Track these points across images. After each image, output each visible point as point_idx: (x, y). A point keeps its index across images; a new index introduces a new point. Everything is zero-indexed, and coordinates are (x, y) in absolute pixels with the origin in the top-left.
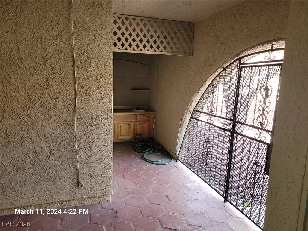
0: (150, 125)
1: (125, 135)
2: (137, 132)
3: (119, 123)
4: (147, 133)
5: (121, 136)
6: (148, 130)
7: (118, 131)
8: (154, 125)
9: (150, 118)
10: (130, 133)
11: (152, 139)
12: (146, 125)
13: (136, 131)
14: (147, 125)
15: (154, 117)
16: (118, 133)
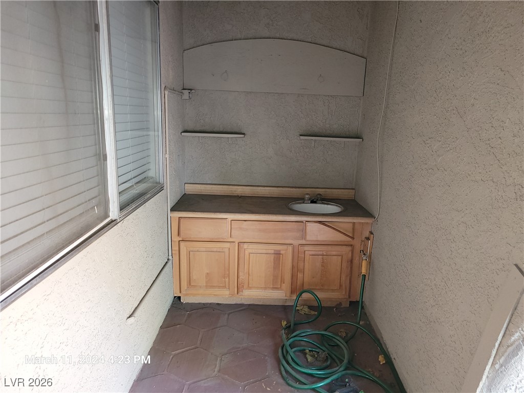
0: (352, 261)
1: (265, 288)
2: (306, 279)
3: (245, 246)
4: (341, 286)
5: (249, 288)
6: (343, 278)
7: (241, 274)
8: (364, 263)
9: (353, 238)
10: (283, 281)
11: (354, 305)
12: (336, 260)
13: (300, 275)
14: (340, 257)
15: (367, 234)
16: (241, 278)
